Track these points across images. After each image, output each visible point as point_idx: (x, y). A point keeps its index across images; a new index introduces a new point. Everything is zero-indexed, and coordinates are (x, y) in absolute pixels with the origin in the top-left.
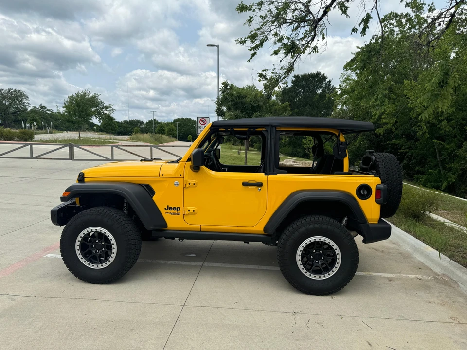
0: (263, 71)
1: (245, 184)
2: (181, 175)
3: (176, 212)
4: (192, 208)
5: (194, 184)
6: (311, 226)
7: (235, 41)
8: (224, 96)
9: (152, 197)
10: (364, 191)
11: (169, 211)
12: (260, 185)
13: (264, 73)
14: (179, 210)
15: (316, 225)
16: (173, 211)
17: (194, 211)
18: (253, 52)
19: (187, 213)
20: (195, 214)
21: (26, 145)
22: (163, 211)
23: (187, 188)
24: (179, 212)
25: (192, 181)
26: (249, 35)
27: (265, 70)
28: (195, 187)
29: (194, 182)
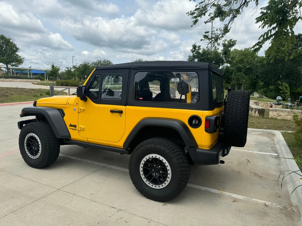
0: (206, 33)
1: (112, 111)
2: (77, 104)
3: (74, 128)
4: (82, 126)
5: (83, 110)
6: (149, 146)
7: (187, 13)
8: (193, 54)
9: (63, 118)
10: (195, 121)
11: (71, 127)
12: (121, 112)
13: (207, 34)
14: (76, 127)
15: (153, 145)
16: (73, 128)
17: (83, 128)
18: (195, 19)
19: (79, 129)
20: (84, 130)
21: (67, 88)
22: (68, 127)
23: (80, 112)
24: (76, 128)
25: (82, 108)
26: (196, 8)
27: (207, 32)
28: (84, 112)
29: (83, 109)
